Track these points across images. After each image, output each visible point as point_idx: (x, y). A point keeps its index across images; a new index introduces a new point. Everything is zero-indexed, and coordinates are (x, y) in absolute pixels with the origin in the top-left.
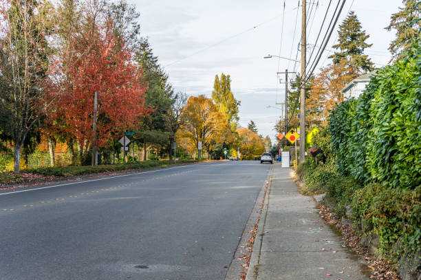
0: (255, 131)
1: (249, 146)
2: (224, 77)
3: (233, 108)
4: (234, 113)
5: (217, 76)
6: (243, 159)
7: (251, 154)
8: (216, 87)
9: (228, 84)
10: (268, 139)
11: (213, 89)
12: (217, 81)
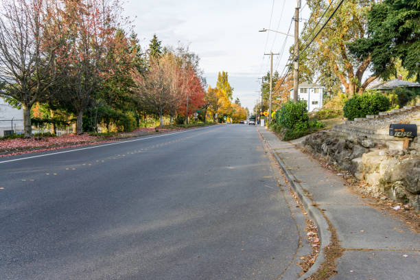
0: (240, 105)
1: (237, 115)
2: (224, 73)
3: (230, 91)
4: (230, 95)
5: (220, 73)
6: (233, 123)
7: (238, 120)
8: (219, 79)
9: (226, 77)
10: (247, 109)
11: (217, 81)
12: (220, 76)
